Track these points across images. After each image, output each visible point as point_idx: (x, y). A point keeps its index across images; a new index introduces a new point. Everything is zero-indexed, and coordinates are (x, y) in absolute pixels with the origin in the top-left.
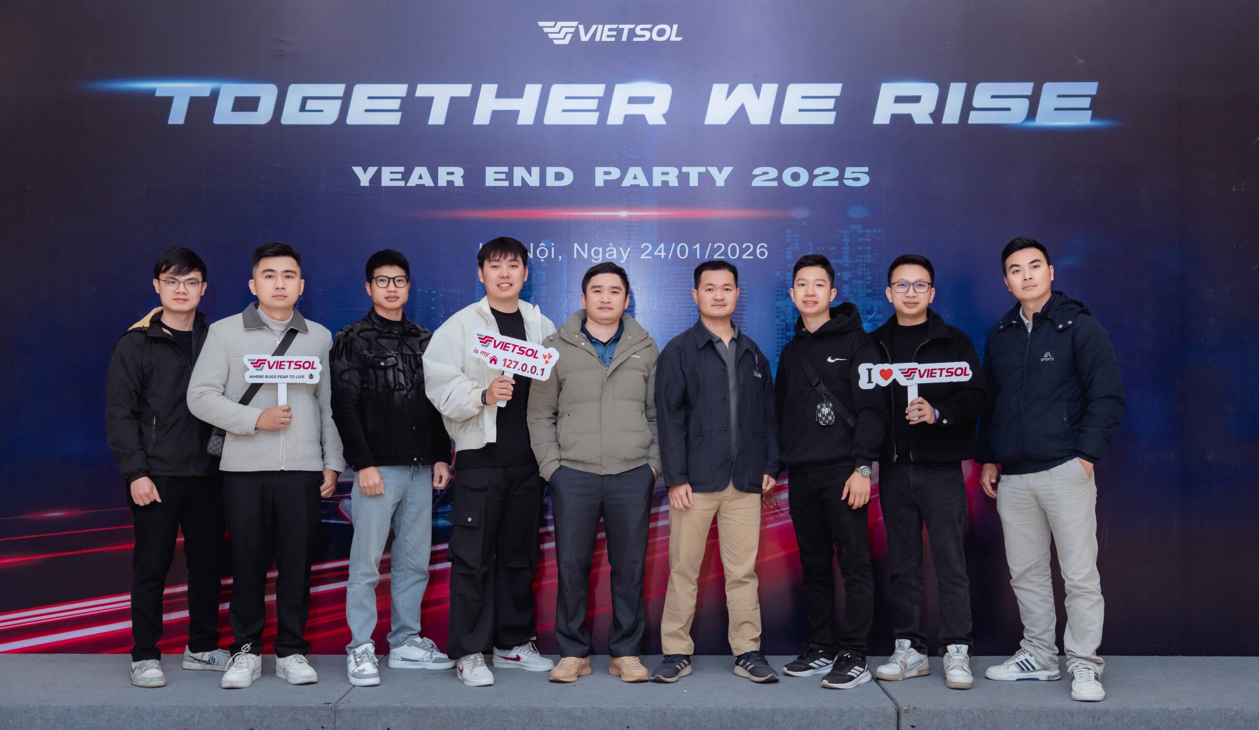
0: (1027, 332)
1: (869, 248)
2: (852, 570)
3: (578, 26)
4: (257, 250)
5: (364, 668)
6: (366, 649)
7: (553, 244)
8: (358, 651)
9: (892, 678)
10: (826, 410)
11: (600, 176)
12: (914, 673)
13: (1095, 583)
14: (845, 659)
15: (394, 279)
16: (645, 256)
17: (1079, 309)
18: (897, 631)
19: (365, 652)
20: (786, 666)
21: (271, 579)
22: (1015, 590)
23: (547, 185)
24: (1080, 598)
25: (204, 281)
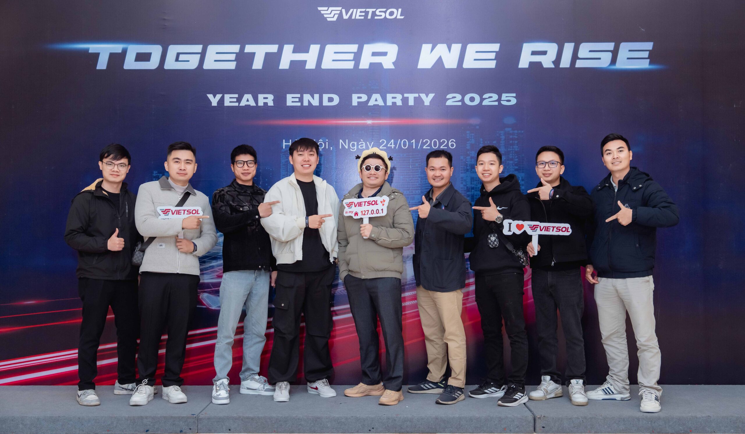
0: (615, 191)
1: (516, 142)
2: (514, 335)
3: (341, 10)
4: (171, 145)
5: (220, 394)
6: (222, 382)
7: (327, 140)
8: (218, 383)
9: (539, 399)
10: (493, 238)
11: (355, 99)
12: (553, 395)
13: (654, 342)
14: (512, 389)
15: (247, 162)
16: (382, 147)
17: (647, 178)
18: (543, 371)
19: (222, 384)
20: (470, 392)
21: (164, 340)
22: (605, 346)
23: (323, 105)
24: (646, 351)
25: (129, 164)
